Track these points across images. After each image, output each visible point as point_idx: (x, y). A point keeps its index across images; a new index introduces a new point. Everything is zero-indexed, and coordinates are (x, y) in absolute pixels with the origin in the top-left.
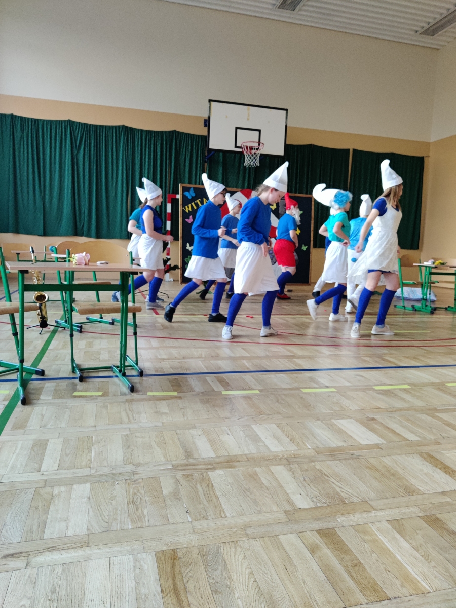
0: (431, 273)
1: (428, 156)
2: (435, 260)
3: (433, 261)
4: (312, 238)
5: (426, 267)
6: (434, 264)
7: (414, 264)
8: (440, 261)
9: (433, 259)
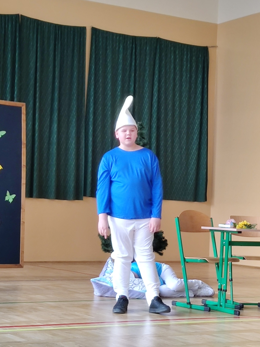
0: (232, 243)
1: (215, 47)
2: (237, 219)
3: (233, 221)
4: (24, 181)
5: (223, 232)
6: (235, 227)
7: (202, 228)
8: (245, 222)
9: (232, 217)
